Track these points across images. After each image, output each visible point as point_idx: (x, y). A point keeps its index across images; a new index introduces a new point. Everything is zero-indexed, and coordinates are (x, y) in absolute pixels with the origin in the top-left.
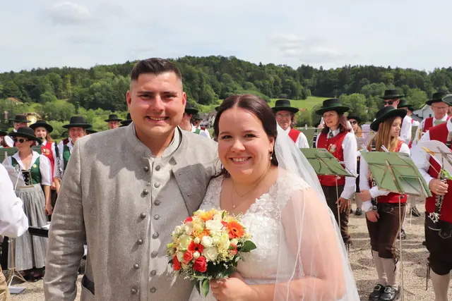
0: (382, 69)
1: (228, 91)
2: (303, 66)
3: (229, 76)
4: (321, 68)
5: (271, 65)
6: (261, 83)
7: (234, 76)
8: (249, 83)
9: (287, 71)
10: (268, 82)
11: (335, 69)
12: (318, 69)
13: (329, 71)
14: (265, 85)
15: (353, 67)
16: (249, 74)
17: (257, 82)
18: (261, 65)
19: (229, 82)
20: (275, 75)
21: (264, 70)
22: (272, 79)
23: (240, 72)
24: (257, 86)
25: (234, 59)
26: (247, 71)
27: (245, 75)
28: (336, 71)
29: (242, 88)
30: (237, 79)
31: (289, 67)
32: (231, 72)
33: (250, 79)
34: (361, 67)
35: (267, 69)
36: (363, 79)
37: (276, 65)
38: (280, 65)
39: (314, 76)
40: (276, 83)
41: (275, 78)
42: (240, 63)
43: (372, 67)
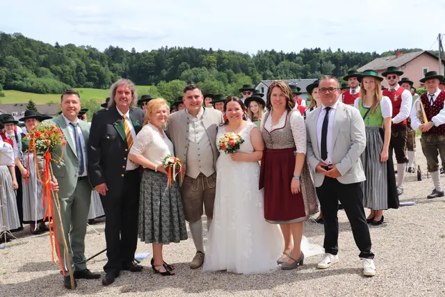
0: (203, 52)
1: (15, 79)
2: (111, 48)
3: (16, 60)
4: (133, 50)
5: (70, 47)
6: (59, 68)
7: (23, 60)
8: (43, 69)
9: (92, 53)
10: (68, 68)
11: (149, 51)
12: (130, 51)
13: (143, 54)
14: (65, 72)
15: (170, 49)
16: (42, 57)
17: (53, 67)
18: (57, 46)
19: (15, 67)
20: (77, 59)
21: (62, 52)
22: (74, 64)
23: (30, 55)
24: (55, 72)
25: (20, 37)
26: (40, 54)
27: (38, 57)
28: (150, 54)
29: (34, 75)
30: (27, 64)
31: (94, 49)
32: (17, 54)
33: (45, 64)
34: (180, 50)
35: (65, 52)
36: (183, 64)
37: (77, 46)
38: (83, 47)
39: (125, 59)
40: (79, 69)
41: (77, 62)
42: (29, 42)
43: (191, 50)
